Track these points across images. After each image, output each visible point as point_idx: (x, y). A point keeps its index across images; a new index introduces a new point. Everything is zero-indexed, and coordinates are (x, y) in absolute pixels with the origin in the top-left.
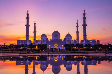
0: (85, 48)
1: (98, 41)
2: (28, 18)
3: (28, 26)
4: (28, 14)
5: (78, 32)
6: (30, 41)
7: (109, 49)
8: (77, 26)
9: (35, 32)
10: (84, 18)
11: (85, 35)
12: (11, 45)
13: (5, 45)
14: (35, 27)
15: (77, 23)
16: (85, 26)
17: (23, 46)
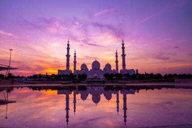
0: (124, 77)
1: (137, 70)
2: (68, 49)
3: (68, 56)
4: (68, 45)
5: (117, 62)
6: (71, 71)
7: (147, 78)
8: (117, 56)
9: (75, 62)
10: (123, 48)
11: (124, 65)
12: (53, 75)
13: (47, 75)
14: (75, 57)
15: (117, 53)
16: (124, 55)
17: (63, 76)
